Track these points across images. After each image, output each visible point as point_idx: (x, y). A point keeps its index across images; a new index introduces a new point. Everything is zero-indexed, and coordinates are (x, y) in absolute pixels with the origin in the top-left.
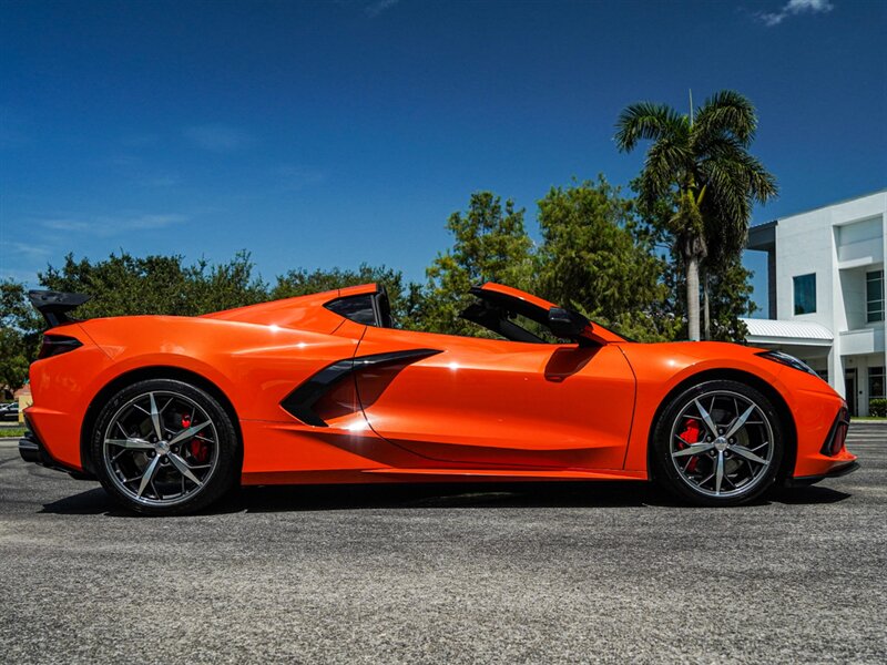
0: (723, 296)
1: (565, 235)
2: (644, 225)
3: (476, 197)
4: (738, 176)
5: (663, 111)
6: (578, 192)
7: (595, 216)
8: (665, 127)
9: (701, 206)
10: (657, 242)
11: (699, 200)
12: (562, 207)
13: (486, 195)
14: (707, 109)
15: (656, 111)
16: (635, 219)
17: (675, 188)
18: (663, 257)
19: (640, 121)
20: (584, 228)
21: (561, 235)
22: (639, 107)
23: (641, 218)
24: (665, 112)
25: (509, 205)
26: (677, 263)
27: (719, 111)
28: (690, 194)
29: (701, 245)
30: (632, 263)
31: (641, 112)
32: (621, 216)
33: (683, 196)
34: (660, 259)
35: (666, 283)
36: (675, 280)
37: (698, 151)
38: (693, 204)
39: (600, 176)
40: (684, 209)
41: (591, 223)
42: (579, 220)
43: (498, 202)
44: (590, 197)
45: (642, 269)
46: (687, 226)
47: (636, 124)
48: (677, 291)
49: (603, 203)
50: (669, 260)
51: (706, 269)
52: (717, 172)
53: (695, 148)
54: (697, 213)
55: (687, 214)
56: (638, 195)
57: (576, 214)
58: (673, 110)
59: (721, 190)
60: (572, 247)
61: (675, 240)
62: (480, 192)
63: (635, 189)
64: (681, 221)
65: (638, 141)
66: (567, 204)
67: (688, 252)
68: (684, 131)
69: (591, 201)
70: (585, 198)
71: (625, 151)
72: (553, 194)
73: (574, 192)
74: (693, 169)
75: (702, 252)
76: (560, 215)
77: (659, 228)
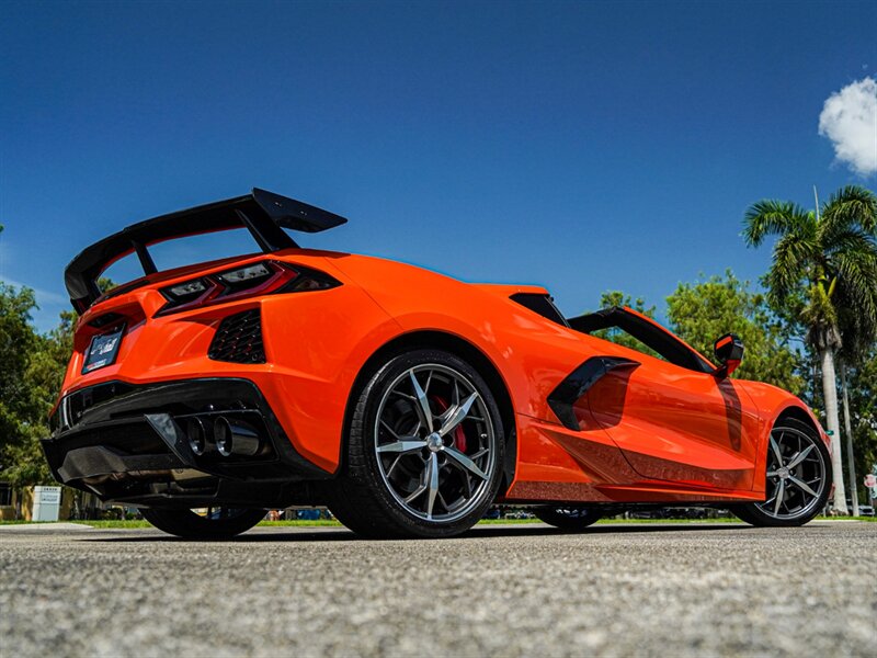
0: (862, 388)
1: (694, 329)
2: (776, 320)
3: (607, 297)
4: (868, 267)
5: (788, 208)
6: (706, 287)
7: (724, 310)
8: (793, 224)
9: (832, 297)
10: (790, 336)
11: (830, 292)
12: (690, 303)
13: (617, 295)
14: (833, 205)
15: (781, 207)
16: (767, 314)
17: (806, 283)
18: (798, 351)
19: (766, 216)
20: (712, 321)
21: (691, 330)
22: (764, 206)
23: (772, 313)
24: (791, 209)
25: (639, 304)
26: (812, 355)
27: (844, 205)
28: (821, 286)
29: (836, 336)
30: (765, 356)
31: (766, 209)
32: (751, 310)
33: (813, 288)
34: (794, 352)
35: (802, 377)
36: (811, 373)
37: (826, 244)
38: (824, 296)
39: (728, 272)
40: (815, 301)
41: (720, 317)
42: (707, 315)
43: (628, 301)
44: (718, 292)
45: (774, 361)
46: (819, 317)
47: (761, 221)
48: (813, 384)
49: (731, 297)
50: (804, 353)
51: (842, 360)
52: (846, 263)
53: (824, 241)
54: (829, 305)
55: (818, 305)
56: (769, 290)
57: (705, 309)
58: (798, 206)
59: (852, 281)
60: (702, 342)
61: (808, 332)
62: (611, 292)
63: (765, 284)
64: (813, 313)
65: (766, 237)
66: (695, 299)
67: (822, 344)
68: (811, 226)
69: (720, 295)
70: (713, 293)
71: (752, 246)
72: (682, 290)
73: (702, 287)
74: (822, 261)
75: (836, 342)
76: (689, 310)
77: (791, 322)
